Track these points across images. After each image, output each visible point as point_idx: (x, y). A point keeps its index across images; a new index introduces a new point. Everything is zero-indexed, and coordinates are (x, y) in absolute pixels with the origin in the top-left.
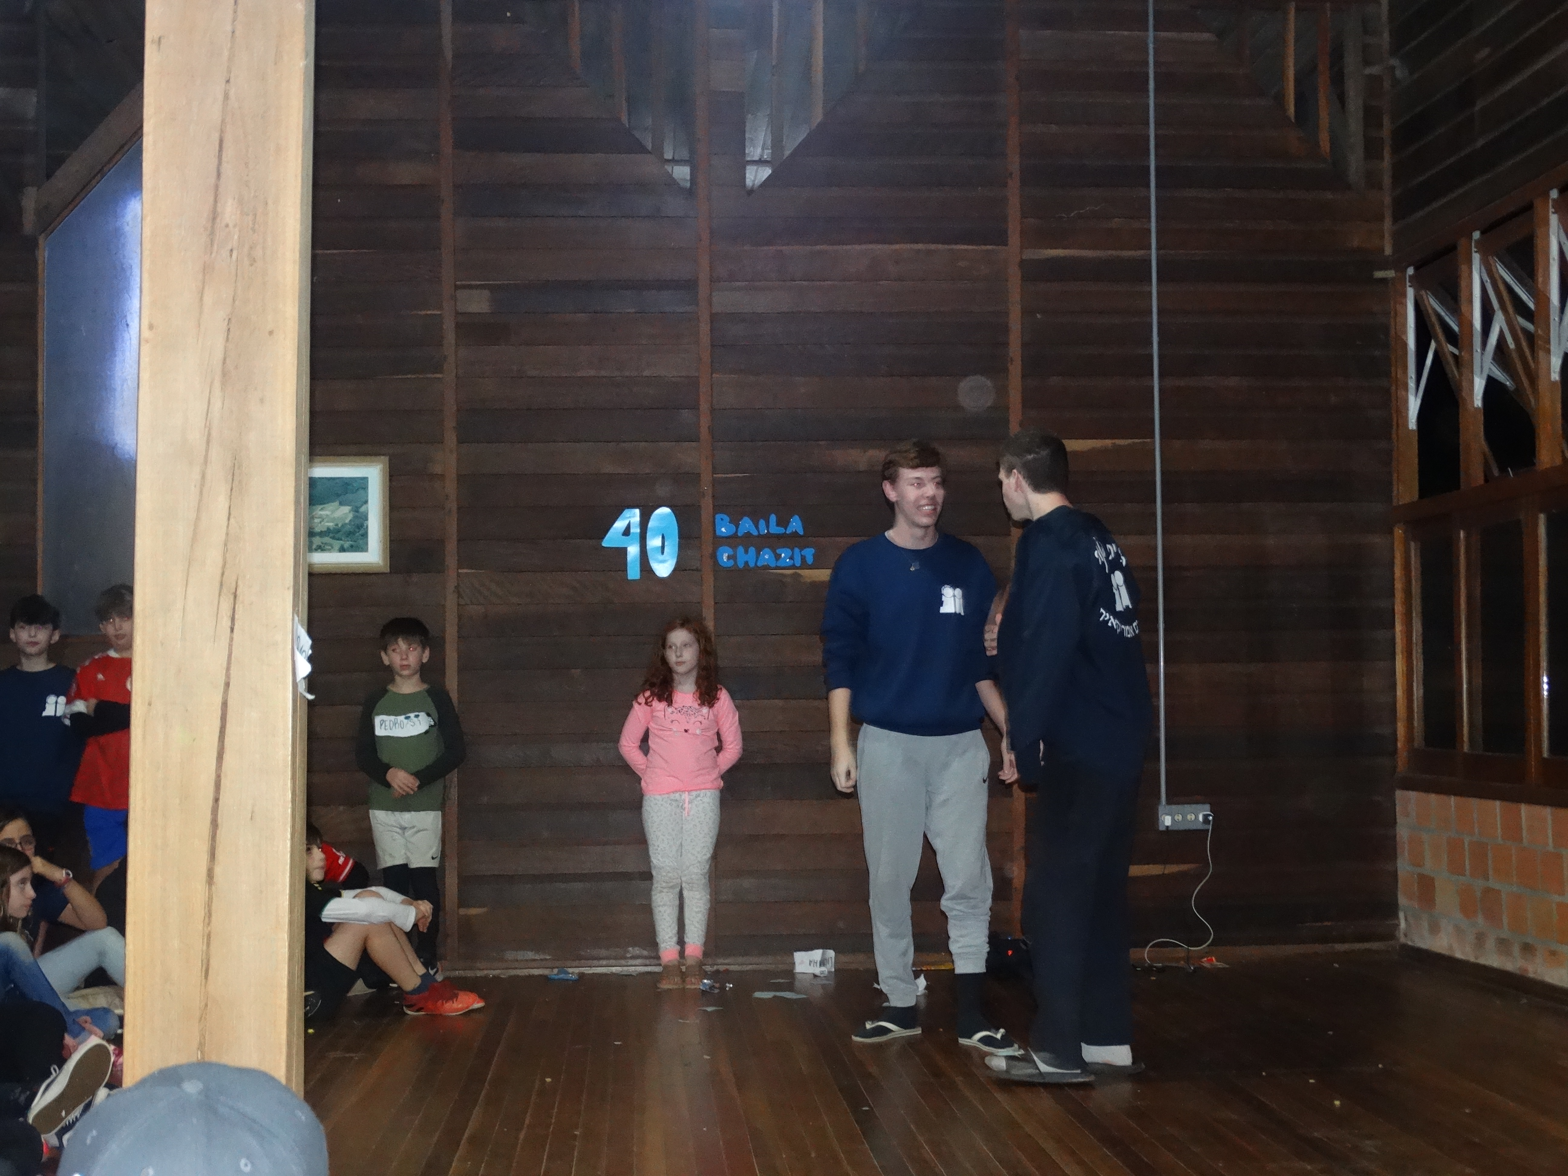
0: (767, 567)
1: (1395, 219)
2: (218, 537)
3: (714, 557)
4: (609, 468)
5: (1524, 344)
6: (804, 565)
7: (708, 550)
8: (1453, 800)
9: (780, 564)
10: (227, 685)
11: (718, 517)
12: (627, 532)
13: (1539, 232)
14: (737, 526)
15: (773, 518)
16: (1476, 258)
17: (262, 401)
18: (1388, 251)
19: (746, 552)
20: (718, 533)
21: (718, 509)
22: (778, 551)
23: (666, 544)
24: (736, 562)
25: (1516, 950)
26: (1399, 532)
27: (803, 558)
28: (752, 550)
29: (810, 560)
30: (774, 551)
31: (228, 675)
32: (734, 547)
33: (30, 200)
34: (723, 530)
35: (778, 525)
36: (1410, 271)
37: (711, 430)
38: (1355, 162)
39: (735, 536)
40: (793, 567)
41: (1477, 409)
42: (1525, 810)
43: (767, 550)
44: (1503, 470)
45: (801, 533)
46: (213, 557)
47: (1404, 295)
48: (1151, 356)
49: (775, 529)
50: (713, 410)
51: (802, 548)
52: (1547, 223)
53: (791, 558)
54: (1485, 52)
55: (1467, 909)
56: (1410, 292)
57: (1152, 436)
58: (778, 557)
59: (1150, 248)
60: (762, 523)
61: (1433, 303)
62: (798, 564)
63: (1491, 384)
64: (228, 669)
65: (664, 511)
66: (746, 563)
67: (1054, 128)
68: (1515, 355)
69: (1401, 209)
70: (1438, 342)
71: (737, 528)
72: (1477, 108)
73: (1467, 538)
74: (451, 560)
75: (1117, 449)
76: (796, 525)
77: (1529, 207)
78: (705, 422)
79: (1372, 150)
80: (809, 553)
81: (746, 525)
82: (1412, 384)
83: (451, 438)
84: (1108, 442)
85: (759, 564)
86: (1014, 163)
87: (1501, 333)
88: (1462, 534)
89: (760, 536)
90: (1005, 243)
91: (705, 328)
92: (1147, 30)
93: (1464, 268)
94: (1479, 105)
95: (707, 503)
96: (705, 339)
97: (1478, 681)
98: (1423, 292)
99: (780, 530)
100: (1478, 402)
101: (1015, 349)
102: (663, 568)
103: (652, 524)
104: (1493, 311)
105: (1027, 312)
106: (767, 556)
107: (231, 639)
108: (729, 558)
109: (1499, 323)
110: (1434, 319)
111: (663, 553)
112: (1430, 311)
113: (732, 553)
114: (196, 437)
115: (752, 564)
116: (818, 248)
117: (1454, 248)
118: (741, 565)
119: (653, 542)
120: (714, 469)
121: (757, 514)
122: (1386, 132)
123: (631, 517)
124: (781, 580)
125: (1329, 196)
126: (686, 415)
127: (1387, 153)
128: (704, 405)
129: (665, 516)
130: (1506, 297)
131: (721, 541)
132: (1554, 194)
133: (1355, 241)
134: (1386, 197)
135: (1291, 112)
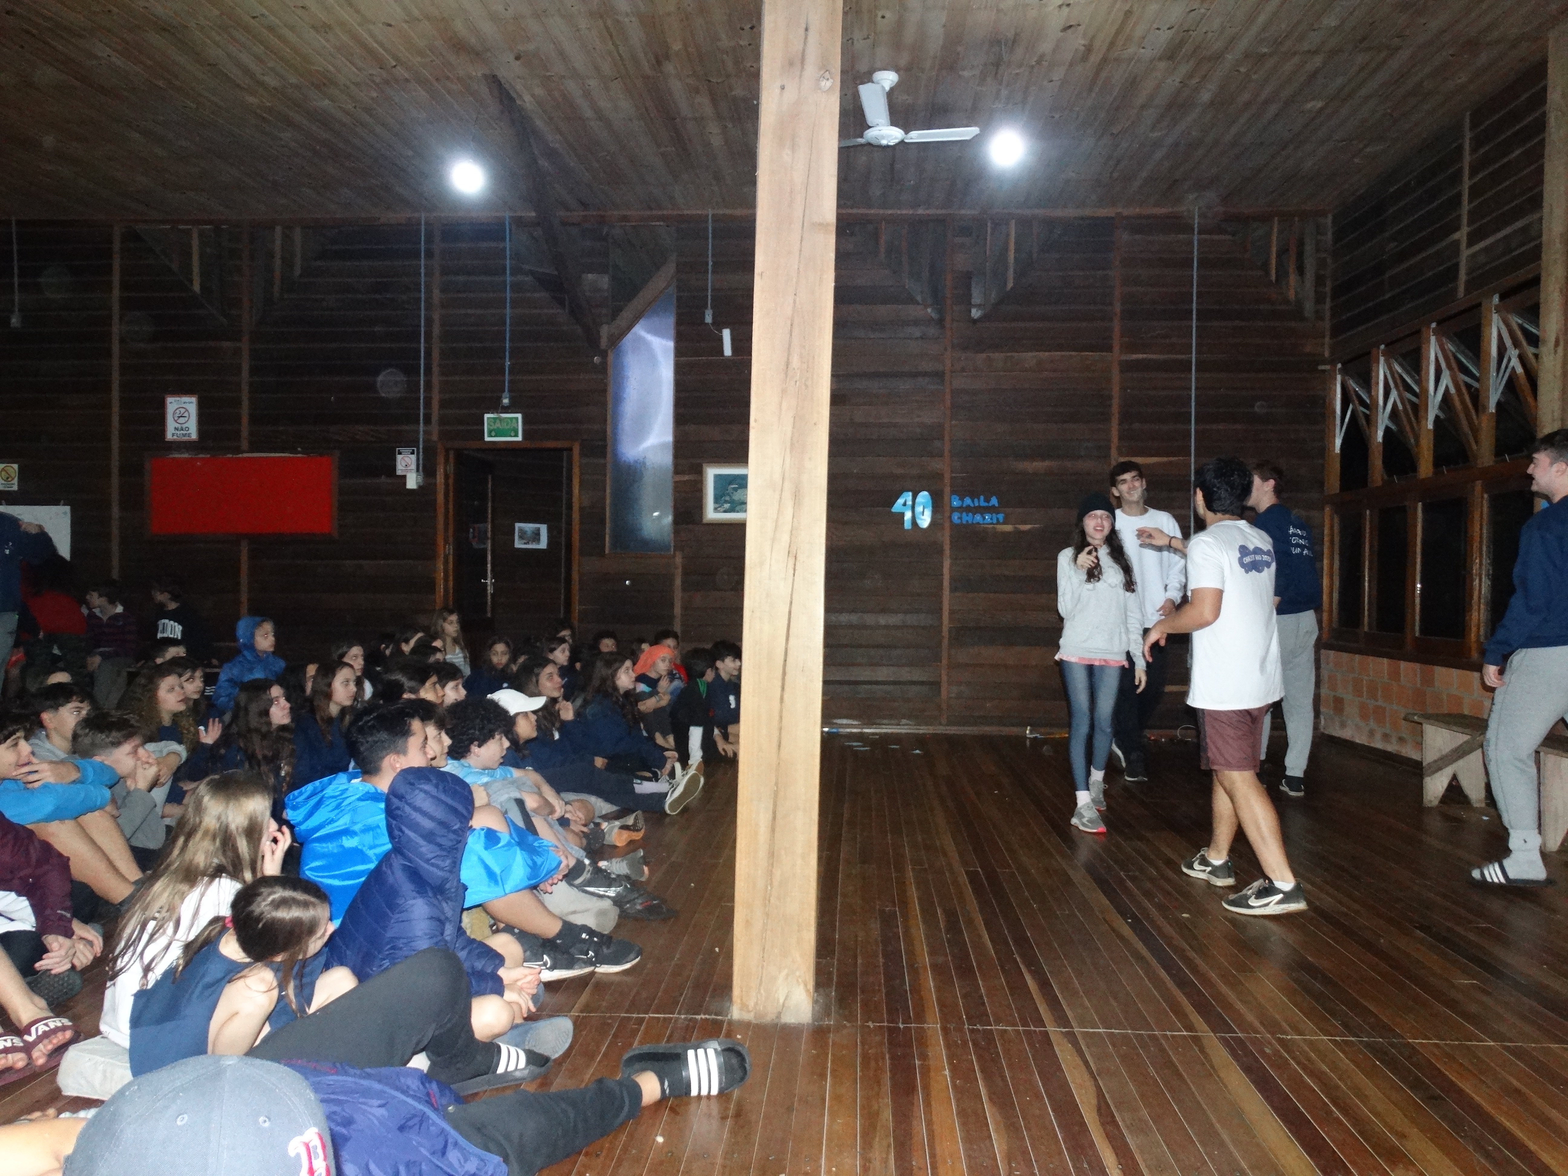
0: (978, 523)
1: (1332, 337)
2: (788, 528)
3: (950, 517)
4: (895, 471)
5: (1408, 407)
6: (998, 523)
7: (947, 514)
8: (1357, 657)
9: (985, 522)
10: (791, 603)
11: (953, 497)
12: (905, 504)
13: (1424, 346)
14: (963, 502)
15: (982, 498)
16: (1382, 359)
17: (810, 459)
18: (1327, 354)
19: (967, 515)
20: (952, 505)
21: (953, 492)
22: (985, 515)
23: (925, 511)
24: (962, 521)
25: (1394, 740)
26: (1327, 509)
27: (998, 519)
28: (970, 514)
29: (1001, 520)
30: (982, 516)
31: (791, 598)
32: (961, 513)
33: (605, 331)
34: (955, 503)
35: (985, 501)
36: (1339, 366)
37: (950, 451)
38: (1309, 305)
39: (961, 507)
40: (992, 524)
41: (1379, 444)
42: (1403, 665)
43: (978, 515)
45: (997, 505)
46: (785, 538)
47: (1336, 379)
48: (1190, 412)
49: (983, 504)
50: (951, 441)
51: (998, 513)
52: (1429, 342)
53: (991, 519)
54: (1394, 244)
55: (1364, 716)
56: (1339, 377)
57: (1190, 456)
58: (984, 518)
59: (1191, 354)
60: (976, 500)
61: (1352, 384)
62: (995, 521)
63: (1387, 430)
64: (792, 595)
65: (925, 493)
66: (967, 521)
67: (1140, 288)
68: (1404, 416)
69: (1336, 331)
70: (1354, 404)
72: (1387, 276)
73: (1371, 515)
75: (1173, 461)
77: (1418, 332)
78: (947, 447)
79: (1319, 299)
80: (1001, 517)
81: (968, 501)
82: (1338, 426)
84: (1165, 459)
85: (974, 522)
86: (1118, 308)
87: (1396, 403)
88: (1368, 512)
89: (975, 507)
90: (1111, 351)
91: (948, 397)
93: (1374, 365)
94: (1389, 274)
95: (947, 490)
96: (948, 403)
97: (1375, 592)
98: (1347, 378)
99: (986, 504)
100: (1380, 439)
101: (1115, 409)
102: (924, 523)
103: (918, 500)
104: (1391, 389)
105: (1123, 389)
106: (978, 518)
107: (794, 580)
108: (958, 518)
109: (1394, 395)
110: (1352, 393)
111: (923, 515)
112: (1350, 388)
113: (959, 516)
114: (777, 477)
115: (970, 522)
116: (1009, 354)
117: (1369, 353)
118: (964, 522)
119: (919, 509)
120: (952, 472)
121: (973, 495)
122: (1328, 289)
123: (908, 497)
124: (985, 531)
125: (1293, 324)
126: (937, 443)
127: (1328, 300)
128: (947, 438)
129: (923, 496)
130: (1399, 381)
131: (953, 510)
132: (1434, 325)
133: (1308, 349)
134: (1327, 325)
135: (1273, 278)
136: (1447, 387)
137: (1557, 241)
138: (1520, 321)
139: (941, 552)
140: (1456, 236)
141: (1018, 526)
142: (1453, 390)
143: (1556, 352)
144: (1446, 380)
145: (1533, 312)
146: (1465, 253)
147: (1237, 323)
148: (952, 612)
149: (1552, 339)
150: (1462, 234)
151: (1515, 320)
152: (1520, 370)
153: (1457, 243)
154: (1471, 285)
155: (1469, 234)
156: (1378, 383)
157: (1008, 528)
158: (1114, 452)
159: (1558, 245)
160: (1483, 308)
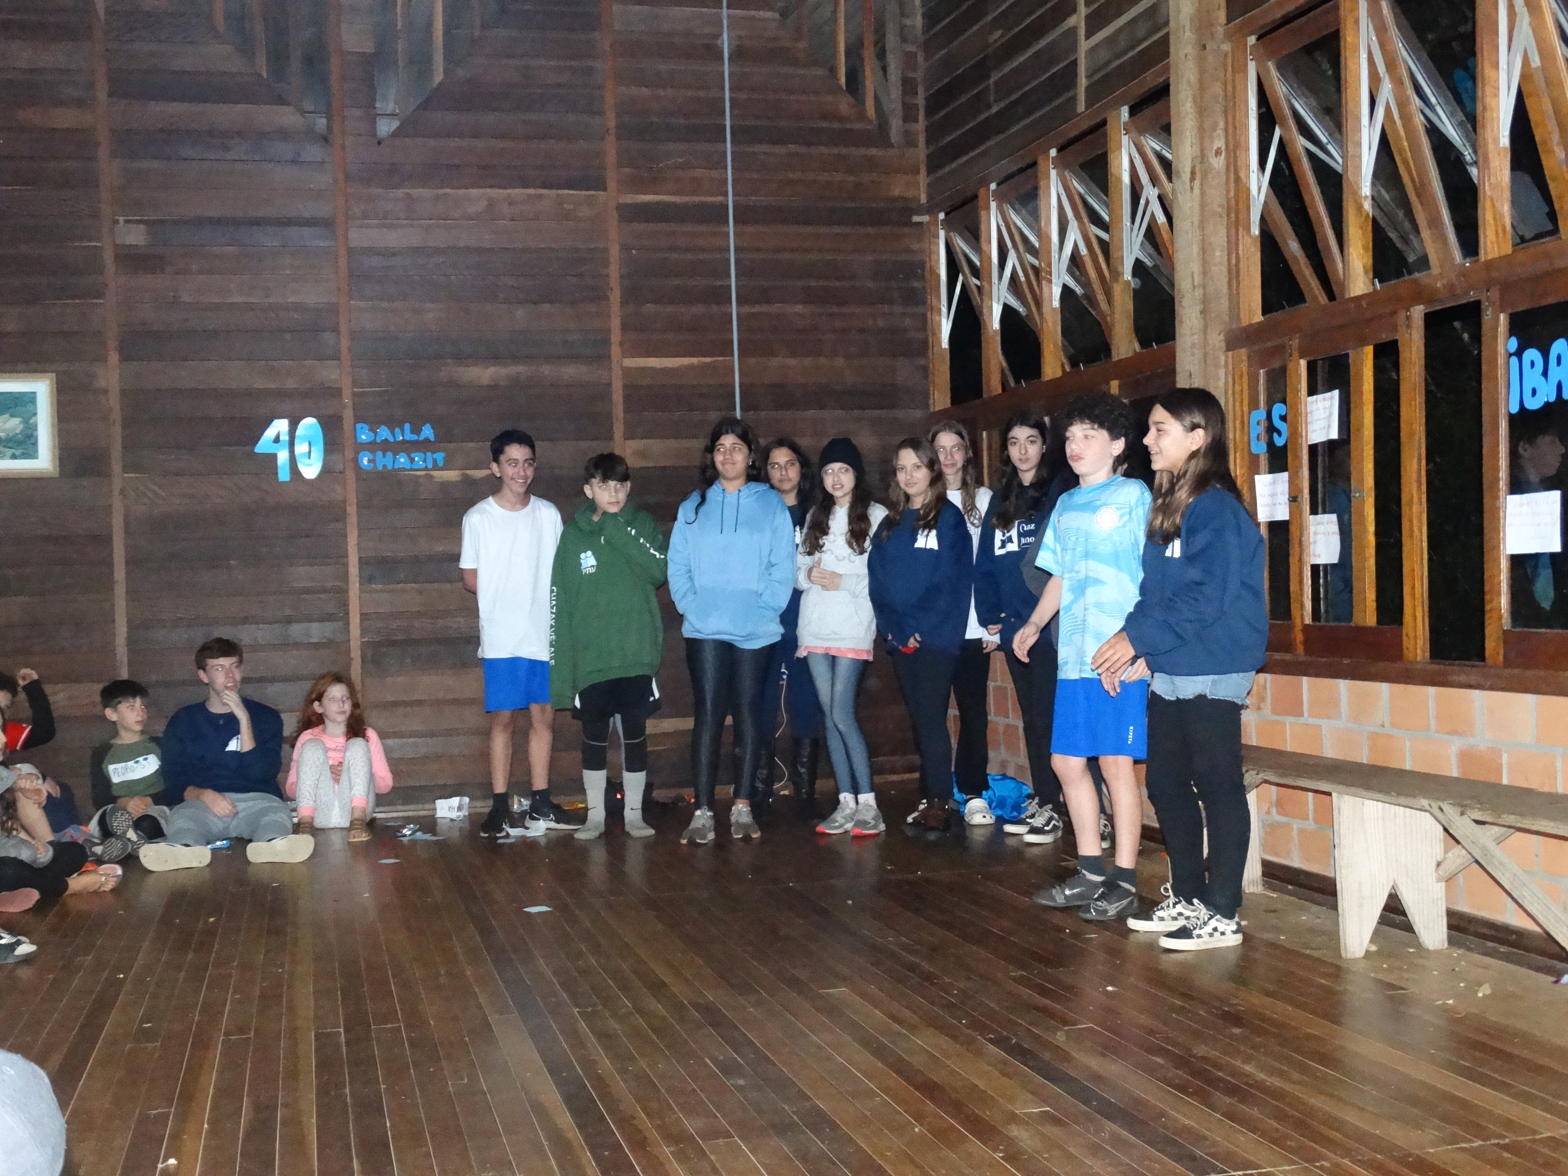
0: (404, 469)
1: (930, 172)
3: (356, 461)
4: (260, 384)
5: (1032, 277)
6: (436, 467)
7: (349, 453)
9: (415, 466)
11: (359, 426)
12: (277, 440)
13: (1042, 184)
14: (376, 433)
15: (407, 426)
16: (993, 205)
18: (923, 199)
19: (384, 456)
20: (359, 441)
21: (359, 419)
22: (413, 455)
23: (312, 449)
24: (375, 466)
27: (435, 461)
28: (389, 454)
29: (441, 463)
30: (409, 456)
32: (373, 452)
34: (363, 437)
35: (412, 432)
36: (942, 216)
37: (350, 350)
38: (896, 124)
39: (374, 443)
40: (426, 469)
41: (995, 331)
43: (403, 454)
44: (1017, 381)
45: (432, 438)
47: (938, 237)
48: (730, 287)
49: (409, 436)
50: (351, 333)
51: (433, 452)
52: (1048, 177)
53: (425, 461)
54: (999, 33)
56: (942, 234)
57: (733, 355)
58: (412, 460)
59: (726, 194)
60: (397, 430)
61: (960, 244)
62: (430, 466)
63: (1007, 310)
65: (310, 420)
66: (385, 466)
67: (645, 91)
68: (1025, 286)
69: (934, 164)
70: (964, 275)
71: (376, 436)
72: (992, 81)
73: (988, 438)
74: (117, 468)
75: (703, 367)
76: (427, 432)
77: (1034, 164)
78: (345, 343)
79: (909, 115)
81: (384, 433)
82: (944, 310)
83: (114, 357)
84: (695, 360)
85: (396, 467)
86: (611, 121)
87: (1014, 268)
88: (984, 434)
89: (396, 443)
90: (605, 189)
91: (342, 260)
92: (721, 8)
93: (983, 213)
94: (995, 77)
95: (348, 414)
96: (343, 270)
98: (952, 234)
99: (414, 437)
100: (996, 325)
101: (614, 280)
102: (311, 470)
103: (298, 432)
104: (1008, 251)
105: (624, 249)
106: (402, 459)
108: (369, 461)
109: (1012, 260)
110: (961, 256)
111: (309, 458)
112: (958, 250)
113: (371, 457)
115: (390, 467)
116: (442, 191)
117: (975, 197)
118: (380, 468)
119: (301, 448)
120: (355, 383)
121: (393, 423)
122: (920, 100)
123: (280, 426)
124: (416, 480)
125: (873, 151)
126: (328, 337)
127: (921, 117)
128: (343, 328)
129: (311, 426)
130: (1017, 238)
131: (362, 447)
132: (1053, 152)
133: (896, 192)
134: (921, 153)
135: (843, 81)
136: (1076, 245)
137: (1187, 28)
138: (1158, 148)
139: (342, 517)
140: (1072, 21)
141: (469, 472)
142: (1083, 250)
143: (1192, 188)
144: (1073, 235)
145: (1165, 130)
146: (1084, 45)
147: (793, 148)
148: (364, 617)
149: (1188, 170)
150: (1078, 20)
151: (1152, 144)
152: (1161, 219)
153: (1073, 30)
154: (1094, 93)
155: (1088, 17)
156: (989, 242)
157: (452, 475)
158: (615, 350)
159: (1188, 34)
160: (1108, 127)
